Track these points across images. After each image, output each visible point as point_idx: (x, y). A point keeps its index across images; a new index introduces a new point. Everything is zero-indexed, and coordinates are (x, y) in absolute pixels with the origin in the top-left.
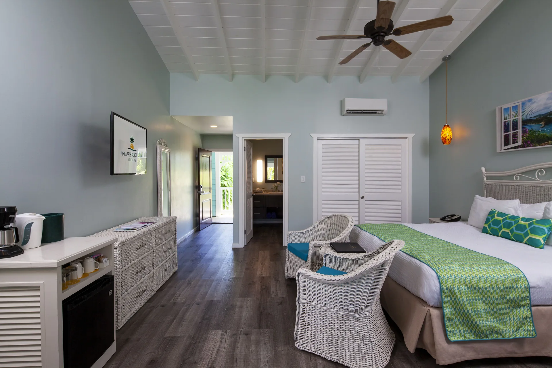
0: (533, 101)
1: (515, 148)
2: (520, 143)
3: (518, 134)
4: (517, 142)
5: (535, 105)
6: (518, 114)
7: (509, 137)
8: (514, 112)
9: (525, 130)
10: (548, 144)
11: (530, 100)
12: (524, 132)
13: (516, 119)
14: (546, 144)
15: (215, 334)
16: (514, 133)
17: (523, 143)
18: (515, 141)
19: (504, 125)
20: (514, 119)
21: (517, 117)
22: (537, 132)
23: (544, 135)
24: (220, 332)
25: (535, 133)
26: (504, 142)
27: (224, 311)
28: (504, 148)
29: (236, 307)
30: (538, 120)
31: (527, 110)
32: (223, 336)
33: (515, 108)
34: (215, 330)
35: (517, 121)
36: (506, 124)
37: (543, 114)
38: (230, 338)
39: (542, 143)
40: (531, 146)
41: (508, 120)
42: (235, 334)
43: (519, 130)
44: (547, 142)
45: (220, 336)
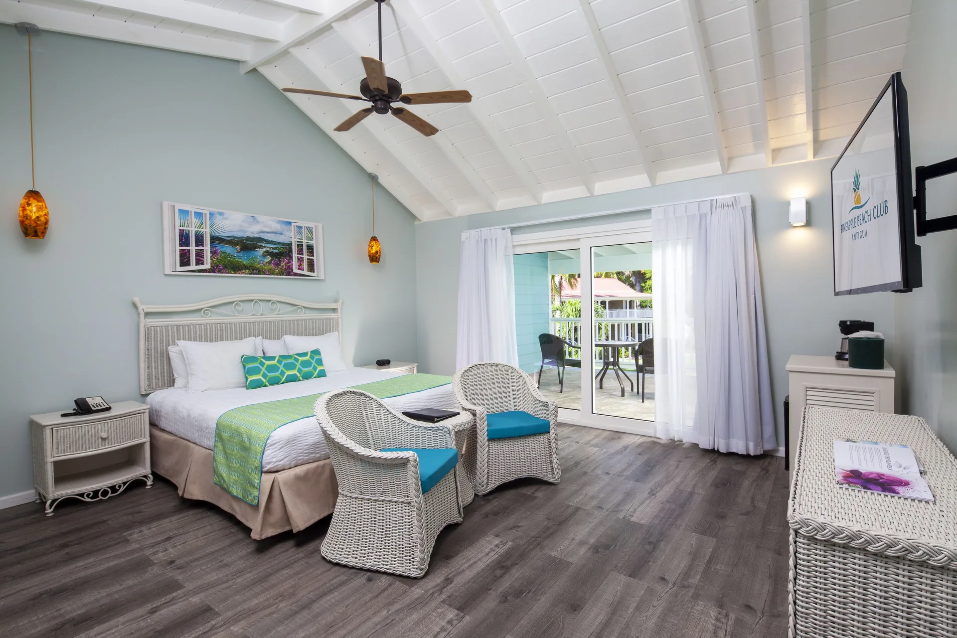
0: (225, 216)
1: (200, 271)
2: (207, 266)
3: (205, 252)
4: (203, 264)
5: (227, 222)
6: (204, 225)
7: (189, 254)
8: (197, 220)
9: (216, 250)
10: (246, 274)
11: (221, 214)
12: (213, 253)
13: (201, 231)
14: (243, 273)
15: (641, 520)
16: (198, 250)
17: (214, 267)
18: (199, 262)
19: (180, 234)
20: (198, 231)
21: (203, 228)
22: (232, 256)
23: (240, 262)
24: (634, 519)
25: (230, 257)
26: (180, 259)
27: (616, 546)
28: (179, 269)
29: (592, 546)
30: (233, 242)
31: (217, 224)
32: (631, 514)
33: (199, 215)
34: (639, 524)
35: (203, 235)
36: (183, 234)
37: (239, 236)
38: (622, 510)
39: (238, 271)
40: (225, 273)
41: (187, 229)
42: (614, 511)
43: (206, 248)
44: (244, 271)
45: (635, 515)
